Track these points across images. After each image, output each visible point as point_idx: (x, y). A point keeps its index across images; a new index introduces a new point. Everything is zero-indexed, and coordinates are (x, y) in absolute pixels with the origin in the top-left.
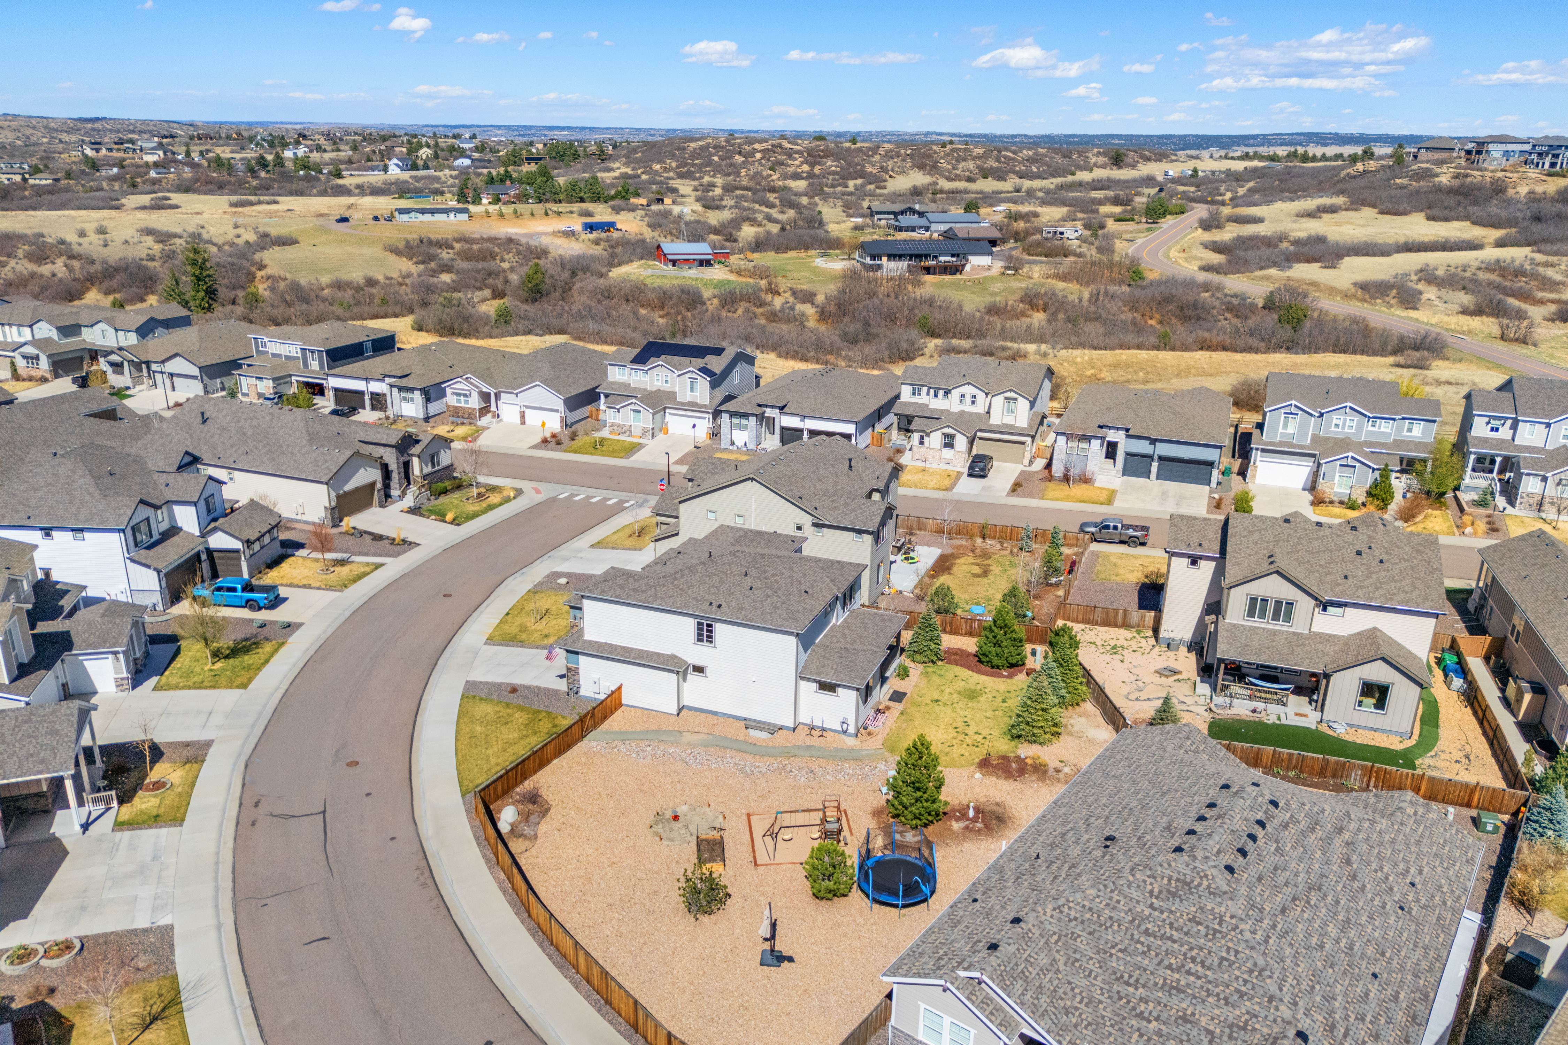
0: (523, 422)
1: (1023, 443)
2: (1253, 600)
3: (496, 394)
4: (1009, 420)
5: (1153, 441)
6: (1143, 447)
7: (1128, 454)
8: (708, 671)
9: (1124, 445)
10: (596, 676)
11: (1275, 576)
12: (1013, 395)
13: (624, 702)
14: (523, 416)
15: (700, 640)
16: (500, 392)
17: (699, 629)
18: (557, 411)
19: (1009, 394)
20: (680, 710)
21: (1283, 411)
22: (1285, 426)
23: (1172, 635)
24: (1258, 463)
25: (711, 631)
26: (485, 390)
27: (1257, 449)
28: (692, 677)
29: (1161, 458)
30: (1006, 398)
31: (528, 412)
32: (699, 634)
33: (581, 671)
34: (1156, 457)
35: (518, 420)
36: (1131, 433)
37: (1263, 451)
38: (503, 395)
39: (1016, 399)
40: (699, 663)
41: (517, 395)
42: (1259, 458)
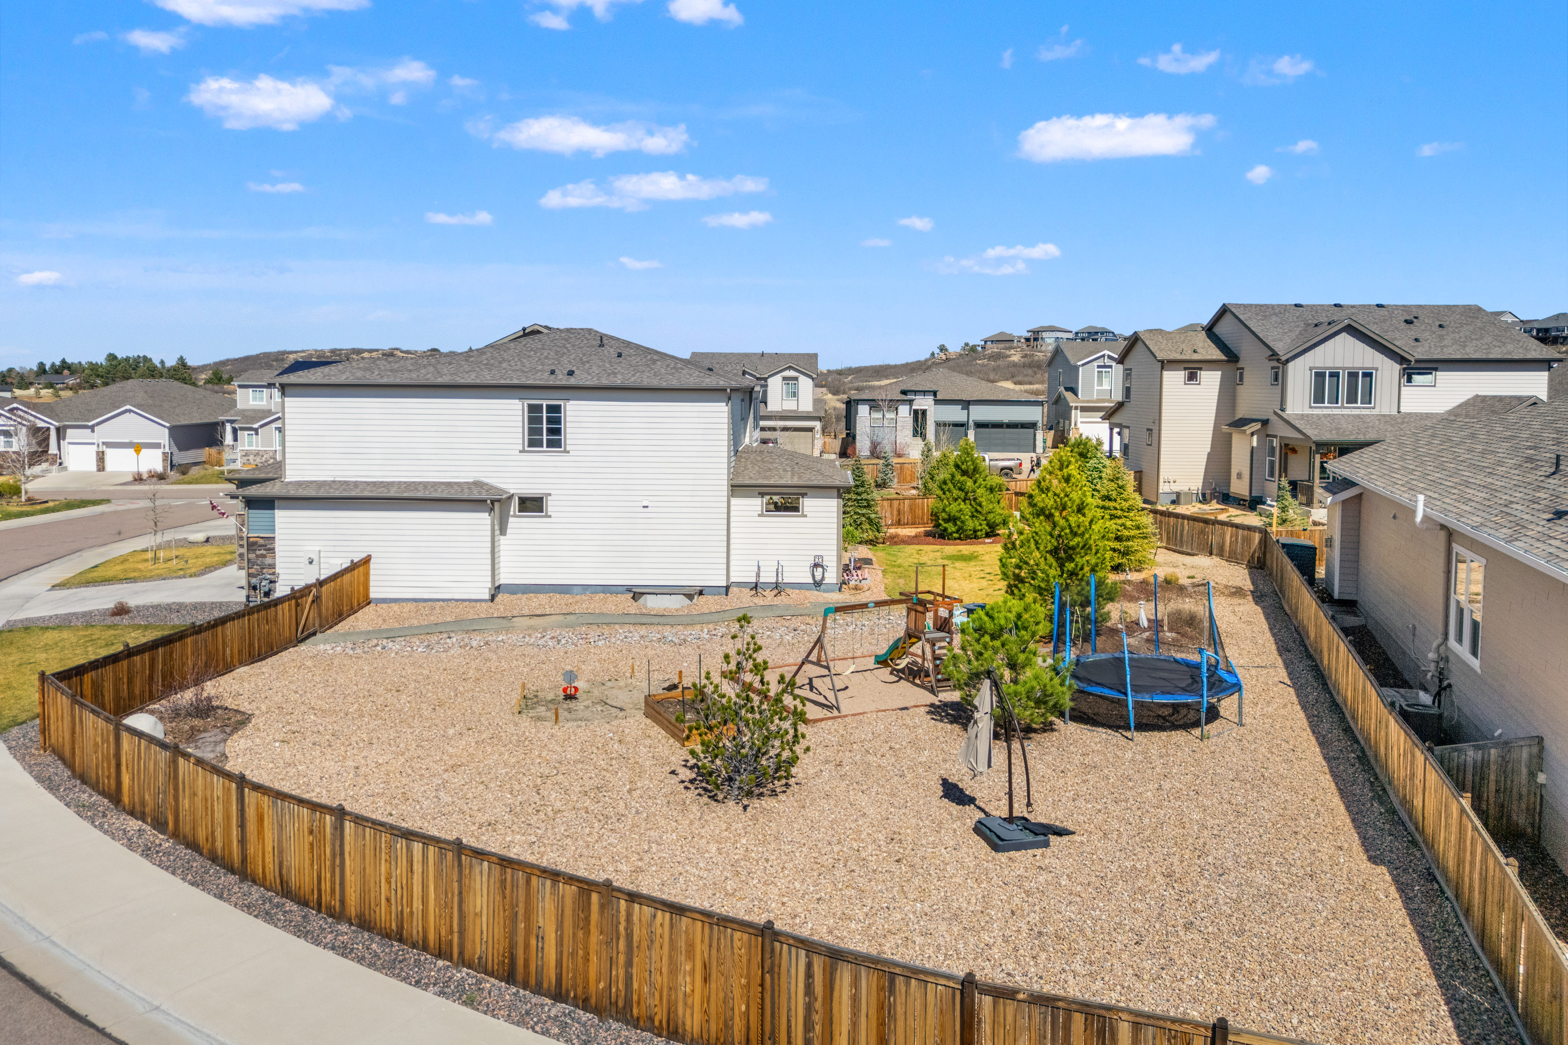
0: (101, 467)
1: (810, 430)
2: (1320, 376)
3: (58, 430)
4: (790, 405)
5: (966, 404)
6: (956, 414)
7: (938, 424)
8: (551, 505)
9: (935, 413)
10: (311, 549)
11: (1344, 337)
12: (792, 373)
13: (373, 595)
14: (101, 458)
15: (534, 443)
16: (66, 427)
17: (531, 420)
18: (157, 446)
19: (788, 373)
20: (497, 590)
21: (1096, 364)
22: (1100, 383)
23: (1176, 488)
24: (1079, 425)
25: (558, 421)
26: (41, 424)
27: (1076, 408)
28: (519, 524)
29: (979, 425)
30: (784, 379)
31: (110, 453)
32: (532, 431)
33: (279, 546)
34: (971, 423)
35: (92, 466)
36: (939, 397)
37: (1084, 409)
38: (69, 431)
39: (796, 379)
40: (530, 490)
41: (92, 428)
42: (1079, 420)
